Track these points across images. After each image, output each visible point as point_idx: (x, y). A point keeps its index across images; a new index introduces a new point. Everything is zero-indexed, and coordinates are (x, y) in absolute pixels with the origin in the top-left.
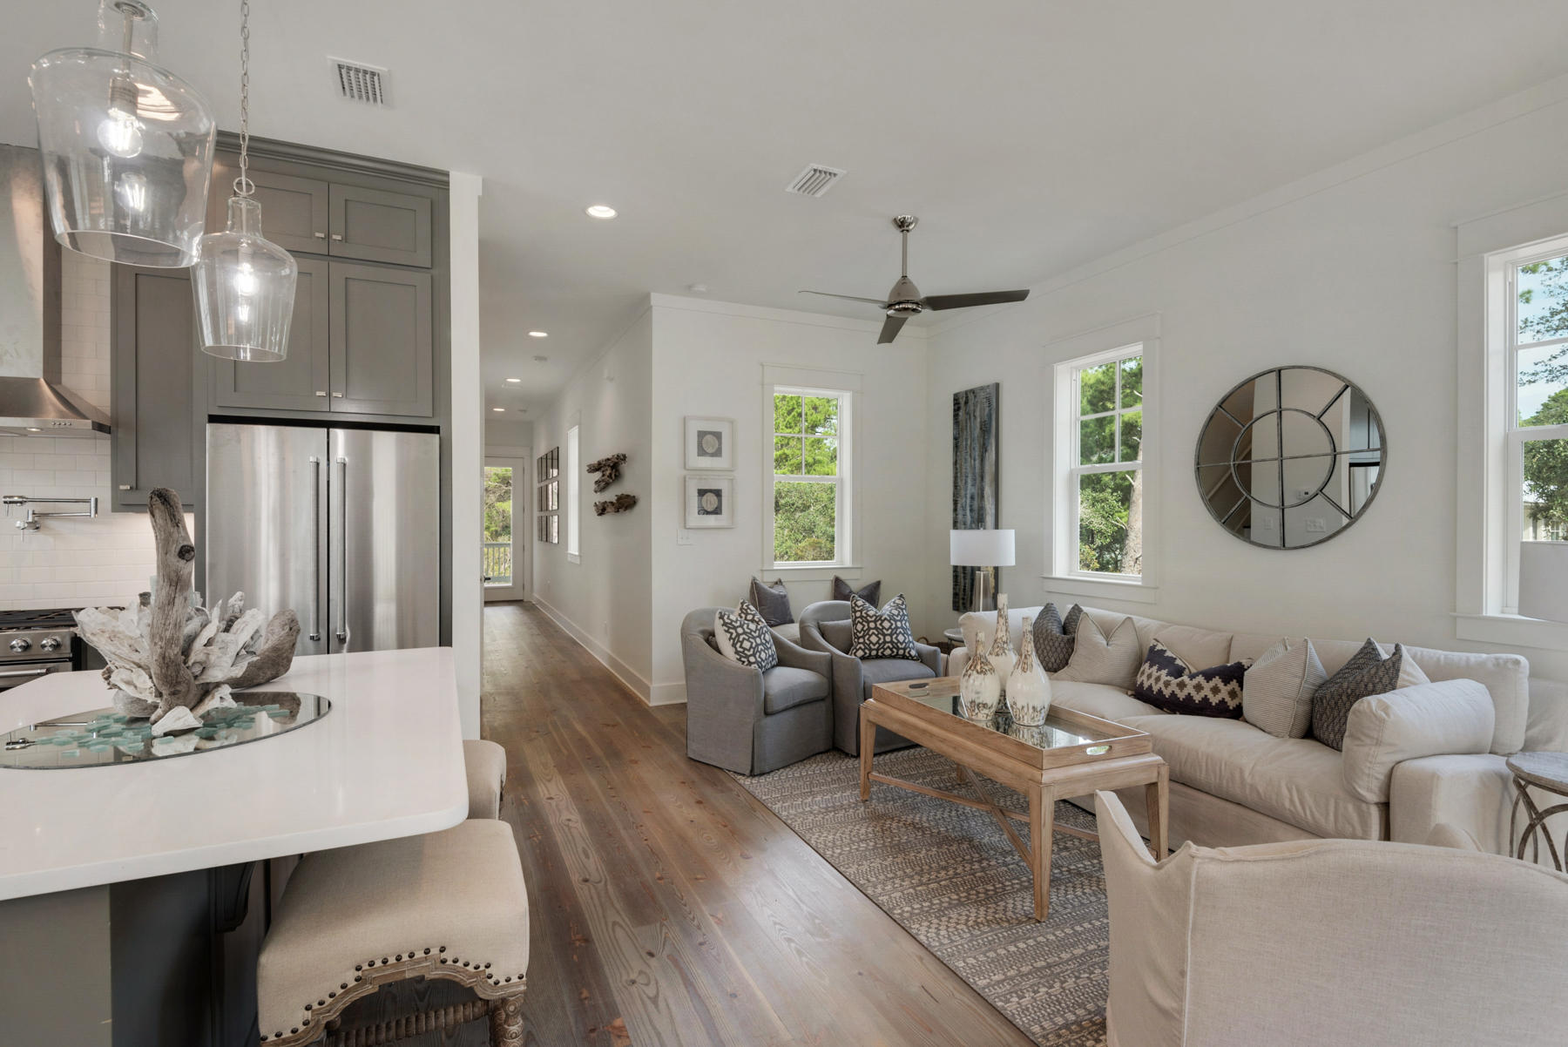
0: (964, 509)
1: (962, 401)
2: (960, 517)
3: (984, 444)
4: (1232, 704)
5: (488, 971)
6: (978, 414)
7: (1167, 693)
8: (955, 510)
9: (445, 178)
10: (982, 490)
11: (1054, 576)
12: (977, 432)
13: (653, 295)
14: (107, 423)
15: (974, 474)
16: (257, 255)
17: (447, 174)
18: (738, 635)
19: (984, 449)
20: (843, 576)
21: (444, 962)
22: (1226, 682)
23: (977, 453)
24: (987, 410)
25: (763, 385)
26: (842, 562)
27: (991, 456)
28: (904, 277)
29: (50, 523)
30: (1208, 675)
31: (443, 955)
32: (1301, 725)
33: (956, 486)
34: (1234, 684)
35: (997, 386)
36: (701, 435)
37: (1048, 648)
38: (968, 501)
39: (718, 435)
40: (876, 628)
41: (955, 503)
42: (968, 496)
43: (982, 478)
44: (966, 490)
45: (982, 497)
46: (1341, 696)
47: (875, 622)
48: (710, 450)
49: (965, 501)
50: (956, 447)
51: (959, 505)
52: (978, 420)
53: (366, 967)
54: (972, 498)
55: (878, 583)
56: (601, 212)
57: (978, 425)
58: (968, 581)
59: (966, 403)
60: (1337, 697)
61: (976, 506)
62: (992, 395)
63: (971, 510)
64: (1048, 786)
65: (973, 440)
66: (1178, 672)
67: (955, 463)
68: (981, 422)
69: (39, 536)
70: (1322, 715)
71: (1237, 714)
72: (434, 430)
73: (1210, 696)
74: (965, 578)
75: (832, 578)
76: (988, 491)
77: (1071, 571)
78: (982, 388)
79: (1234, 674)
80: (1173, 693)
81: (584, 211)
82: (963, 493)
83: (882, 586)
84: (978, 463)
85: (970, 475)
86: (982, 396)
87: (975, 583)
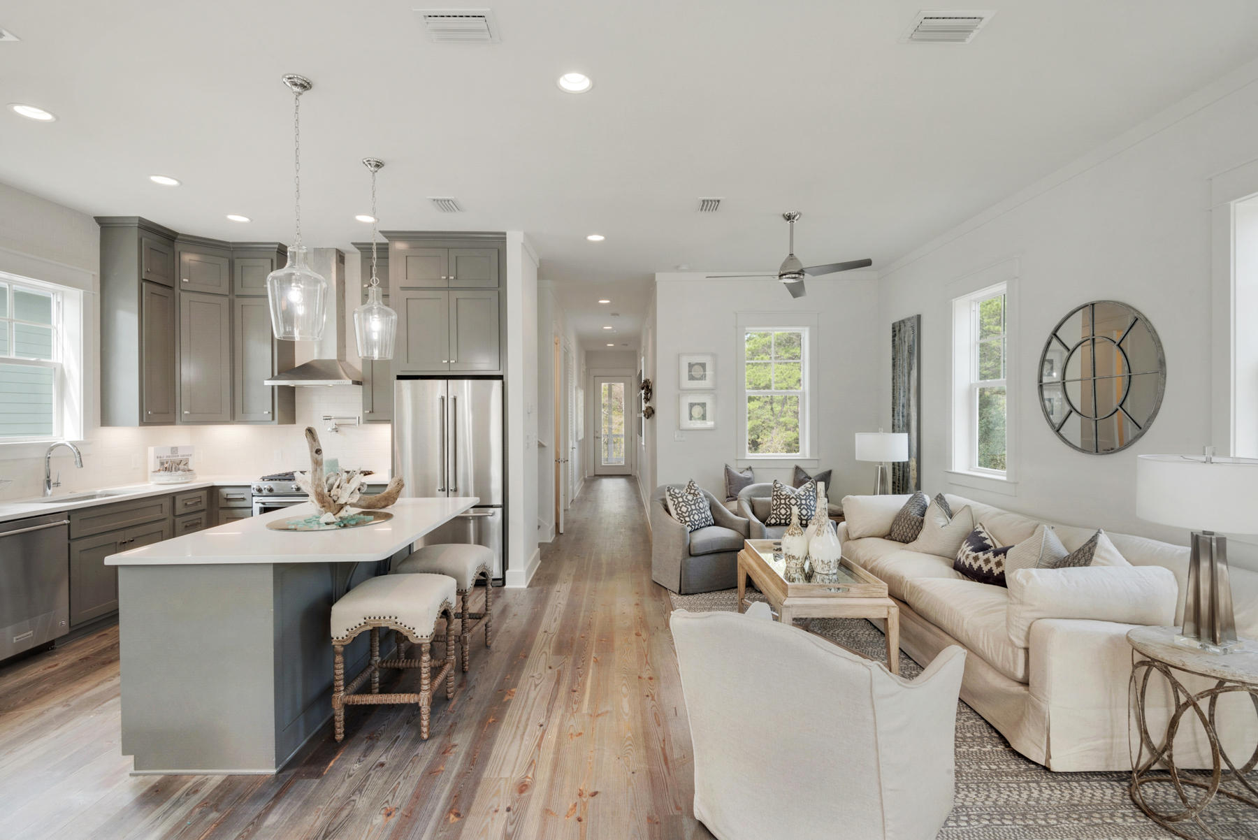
0: (898, 414)
1: (897, 329)
2: (896, 421)
3: (910, 363)
5: (414, 631)
6: (906, 339)
8: (893, 416)
9: (503, 236)
10: (909, 400)
11: (953, 471)
12: (906, 353)
13: (657, 274)
14: (360, 380)
15: (904, 387)
16: (380, 312)
17: (505, 234)
18: (679, 503)
19: (910, 367)
21: (396, 623)
23: (906, 371)
24: (912, 336)
25: (736, 328)
26: (805, 455)
27: (914, 373)
28: (791, 255)
29: (342, 429)
31: (396, 620)
33: (893, 397)
35: (919, 317)
37: (907, 526)
38: (901, 409)
40: (785, 504)
41: (893, 411)
42: (901, 405)
43: (909, 390)
44: (900, 400)
45: (909, 405)
49: (899, 409)
50: (894, 365)
51: (895, 412)
52: (907, 344)
53: (368, 618)
54: (903, 406)
55: (830, 472)
56: (596, 238)
57: (907, 348)
58: (901, 472)
59: (900, 330)
61: (905, 414)
62: (916, 324)
63: (903, 416)
65: (903, 361)
66: (982, 548)
67: (893, 379)
68: (909, 346)
69: (338, 435)
71: (1003, 583)
72: (499, 378)
74: (900, 470)
75: (794, 467)
76: (913, 401)
77: (970, 468)
78: (910, 319)
80: (980, 567)
81: (585, 238)
82: (898, 402)
83: (833, 474)
84: (906, 378)
85: (902, 388)
86: (909, 324)
87: (905, 474)
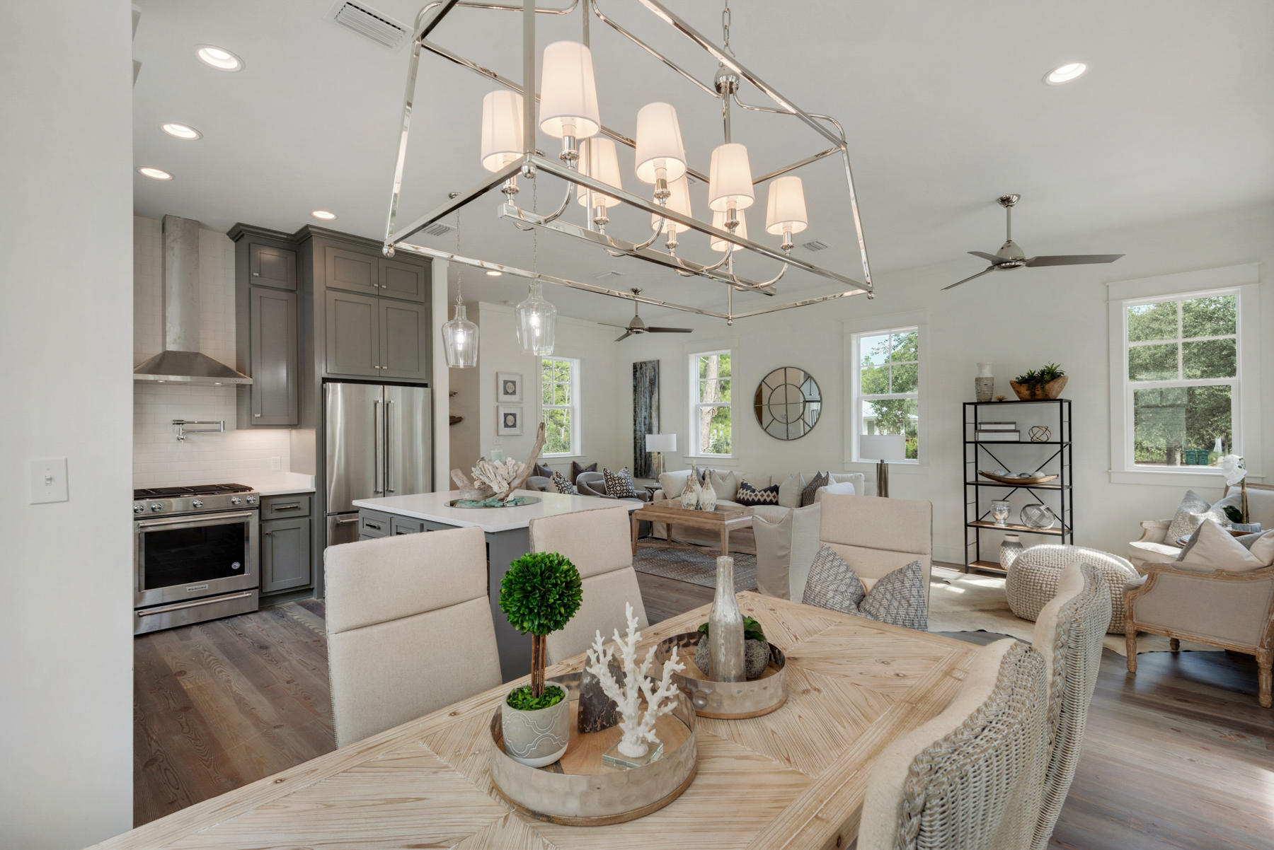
0: (640, 423)
1: (638, 367)
2: (638, 428)
3: (651, 390)
4: (774, 501)
6: (648, 375)
7: (750, 499)
8: (635, 424)
9: (430, 260)
10: (651, 414)
11: (690, 456)
12: (647, 384)
13: (480, 303)
15: (646, 405)
18: (562, 488)
19: (652, 393)
20: (576, 460)
22: (772, 492)
23: (647, 395)
24: (653, 373)
26: (574, 453)
27: (655, 397)
28: (636, 316)
29: (190, 436)
30: (765, 491)
32: (799, 503)
33: (635, 412)
34: (775, 493)
35: (658, 361)
36: (506, 382)
38: (643, 419)
39: (514, 383)
41: (635, 421)
42: (643, 417)
43: (651, 408)
44: (641, 414)
45: (651, 417)
46: (812, 490)
47: (618, 480)
48: (510, 391)
49: (640, 419)
50: (635, 391)
51: (637, 422)
52: (648, 378)
54: (645, 418)
55: (596, 464)
57: (648, 381)
58: (643, 461)
59: (641, 368)
60: (810, 490)
61: (647, 422)
62: (656, 365)
63: (645, 424)
64: (728, 525)
65: (645, 388)
66: (753, 491)
67: (635, 399)
68: (650, 379)
69: (183, 443)
70: (806, 498)
71: (777, 504)
72: (425, 385)
73: (767, 498)
74: (641, 460)
75: (571, 462)
76: (654, 415)
77: (697, 454)
78: (650, 362)
79: (775, 489)
80: (753, 499)
82: (639, 415)
83: (598, 466)
84: (648, 400)
85: (644, 406)
86: (650, 366)
87: (647, 462)
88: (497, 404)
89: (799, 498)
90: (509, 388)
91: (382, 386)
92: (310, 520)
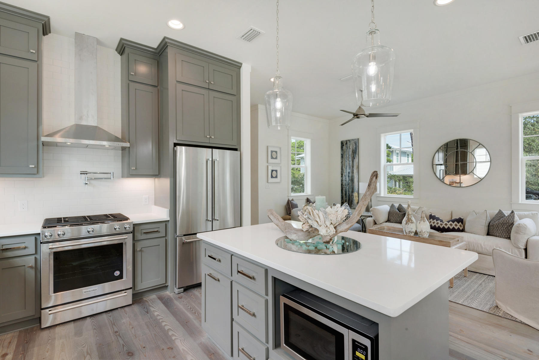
1: (345, 144)
2: (344, 179)
3: (354, 157)
4: (461, 228)
6: (351, 147)
8: (342, 177)
10: (353, 170)
11: (381, 196)
12: (351, 153)
13: (259, 105)
15: (349, 165)
17: (241, 64)
19: (353, 158)
20: (309, 198)
22: (458, 223)
23: (351, 159)
24: (355, 146)
25: (288, 136)
26: (307, 193)
27: (356, 161)
29: (92, 182)
30: (448, 222)
32: (486, 232)
33: (342, 169)
34: (460, 223)
35: (358, 139)
36: (272, 152)
38: (347, 174)
39: (276, 152)
41: (342, 174)
42: (347, 172)
43: (353, 167)
44: (346, 170)
45: (353, 173)
46: (499, 224)
48: (274, 157)
49: (346, 174)
50: (342, 157)
51: (343, 175)
52: (351, 149)
54: (349, 173)
57: (351, 151)
59: (346, 144)
60: (498, 224)
61: (350, 175)
62: (356, 142)
63: (348, 177)
65: (349, 155)
66: (442, 221)
67: (342, 162)
68: (352, 150)
69: (88, 187)
70: (493, 229)
71: (463, 231)
72: (236, 150)
73: (455, 227)
74: (346, 197)
75: (306, 198)
76: (355, 171)
78: (353, 140)
79: (460, 221)
80: (444, 227)
82: (345, 171)
84: (351, 162)
85: (348, 166)
86: (352, 142)
87: (350, 199)
88: (267, 164)
89: (486, 228)
90: (274, 155)
91: (211, 149)
92: (166, 240)
